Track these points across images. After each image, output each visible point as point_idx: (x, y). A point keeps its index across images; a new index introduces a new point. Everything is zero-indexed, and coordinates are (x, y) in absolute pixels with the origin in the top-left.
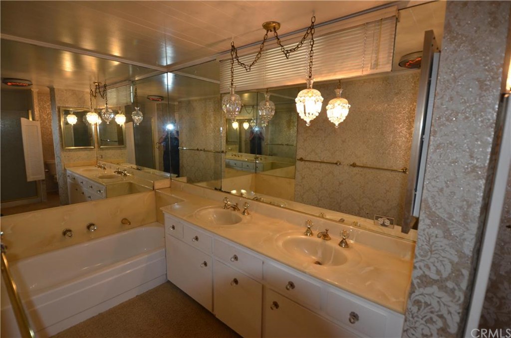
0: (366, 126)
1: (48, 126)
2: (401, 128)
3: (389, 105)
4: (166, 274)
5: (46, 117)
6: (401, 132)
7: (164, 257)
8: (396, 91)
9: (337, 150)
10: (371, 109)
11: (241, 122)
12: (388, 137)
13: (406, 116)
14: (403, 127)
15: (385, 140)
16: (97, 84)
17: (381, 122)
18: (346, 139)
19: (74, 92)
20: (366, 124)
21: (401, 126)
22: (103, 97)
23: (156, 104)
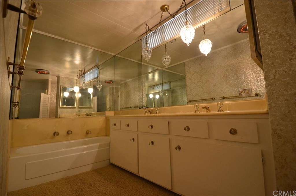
0: (227, 74)
1: (54, 100)
2: (248, 70)
3: (238, 60)
4: (110, 159)
5: (54, 96)
6: (249, 72)
7: (109, 147)
8: (241, 51)
9: (211, 91)
10: (227, 64)
11: (154, 94)
12: (242, 77)
13: (250, 63)
14: (249, 69)
15: (240, 79)
16: (80, 71)
17: (235, 70)
18: (215, 84)
19: (69, 79)
20: (226, 73)
21: (248, 69)
22: (83, 77)
23: (109, 88)
